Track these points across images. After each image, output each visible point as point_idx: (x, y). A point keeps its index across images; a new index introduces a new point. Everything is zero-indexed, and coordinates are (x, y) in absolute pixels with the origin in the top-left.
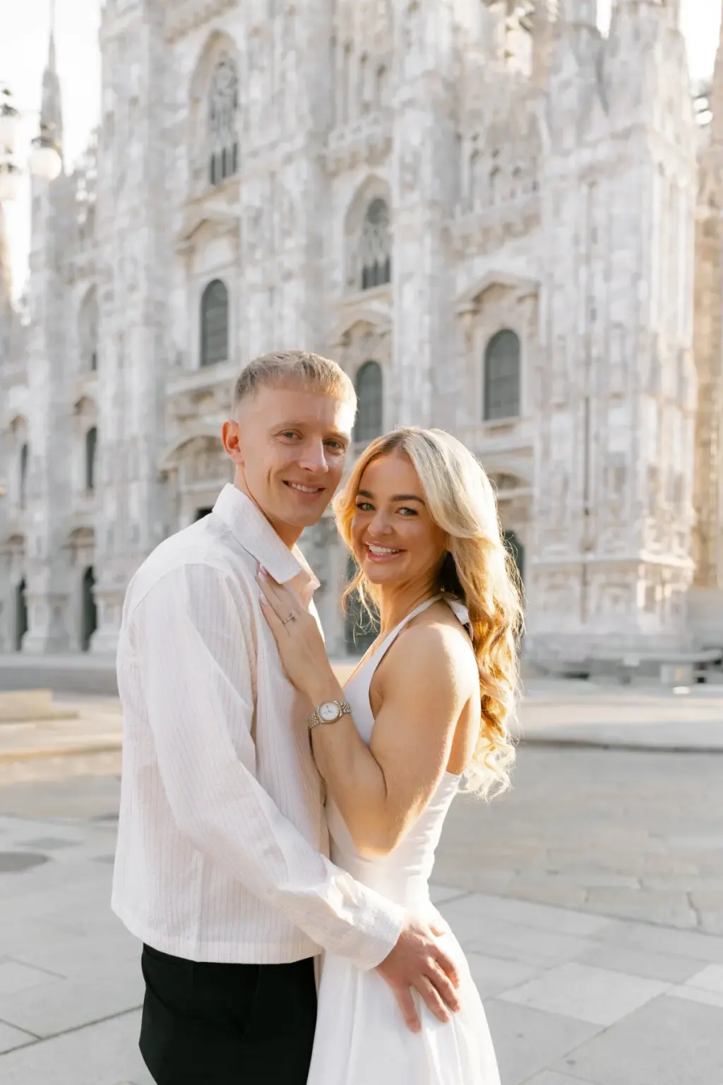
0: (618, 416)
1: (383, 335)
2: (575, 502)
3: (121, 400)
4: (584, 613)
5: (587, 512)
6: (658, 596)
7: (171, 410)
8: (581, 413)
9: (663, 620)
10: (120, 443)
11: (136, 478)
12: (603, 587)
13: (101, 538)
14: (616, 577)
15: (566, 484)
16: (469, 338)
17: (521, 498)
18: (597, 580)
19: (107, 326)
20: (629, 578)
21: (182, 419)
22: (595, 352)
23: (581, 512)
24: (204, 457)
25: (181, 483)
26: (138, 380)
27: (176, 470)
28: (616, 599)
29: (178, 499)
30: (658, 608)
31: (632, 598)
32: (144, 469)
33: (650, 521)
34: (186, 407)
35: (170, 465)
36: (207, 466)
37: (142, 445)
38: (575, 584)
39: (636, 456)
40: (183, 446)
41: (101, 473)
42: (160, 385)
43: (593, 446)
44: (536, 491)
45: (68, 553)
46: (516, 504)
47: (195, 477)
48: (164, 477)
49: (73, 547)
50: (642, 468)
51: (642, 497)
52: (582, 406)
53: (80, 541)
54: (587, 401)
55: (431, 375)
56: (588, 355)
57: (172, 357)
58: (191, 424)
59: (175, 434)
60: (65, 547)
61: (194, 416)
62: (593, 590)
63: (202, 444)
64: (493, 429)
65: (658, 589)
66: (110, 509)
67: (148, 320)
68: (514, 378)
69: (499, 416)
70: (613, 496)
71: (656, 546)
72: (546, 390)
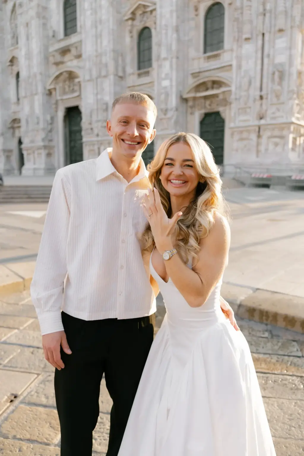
0: (281, 43)
1: (151, 12)
2: (255, 93)
3: (29, 56)
4: (258, 152)
5: (261, 98)
6: (298, 143)
7: (52, 60)
8: (260, 42)
9: (299, 156)
10: (29, 77)
11: (36, 94)
12: (269, 138)
13: (23, 123)
14: (277, 133)
15: (250, 83)
16: (196, 9)
17: (224, 92)
18: (265, 135)
19: (21, 20)
20: (285, 133)
21: (57, 64)
22: (268, 7)
23: (258, 98)
24: (67, 83)
25: (57, 95)
26: (36, 46)
27: (55, 89)
28: (276, 144)
29: (57, 103)
30: (297, 149)
31: (286, 144)
32: (40, 89)
33: (297, 102)
34: (58, 58)
35: (52, 87)
36: (69, 87)
37: (39, 77)
38: (254, 136)
39: (291, 64)
40: (57, 77)
41: (22, 93)
42: (46, 48)
43: (266, 60)
44: (233, 88)
45: (11, 130)
46: (221, 97)
47: (64, 93)
48: (50, 93)
49: (13, 128)
50: (294, 71)
51: (294, 87)
52: (260, 37)
53: (16, 125)
54: (263, 34)
55: (177, 30)
56: (265, 10)
57: (51, 34)
58: (61, 66)
59: (54, 71)
60: (9, 128)
61: (62, 63)
62: (264, 140)
63: (66, 75)
64: (209, 58)
65: (298, 139)
66: (26, 109)
67: (38, 15)
68: (221, 29)
69: (212, 51)
70: (278, 88)
71: (298, 116)
72: (240, 31)
